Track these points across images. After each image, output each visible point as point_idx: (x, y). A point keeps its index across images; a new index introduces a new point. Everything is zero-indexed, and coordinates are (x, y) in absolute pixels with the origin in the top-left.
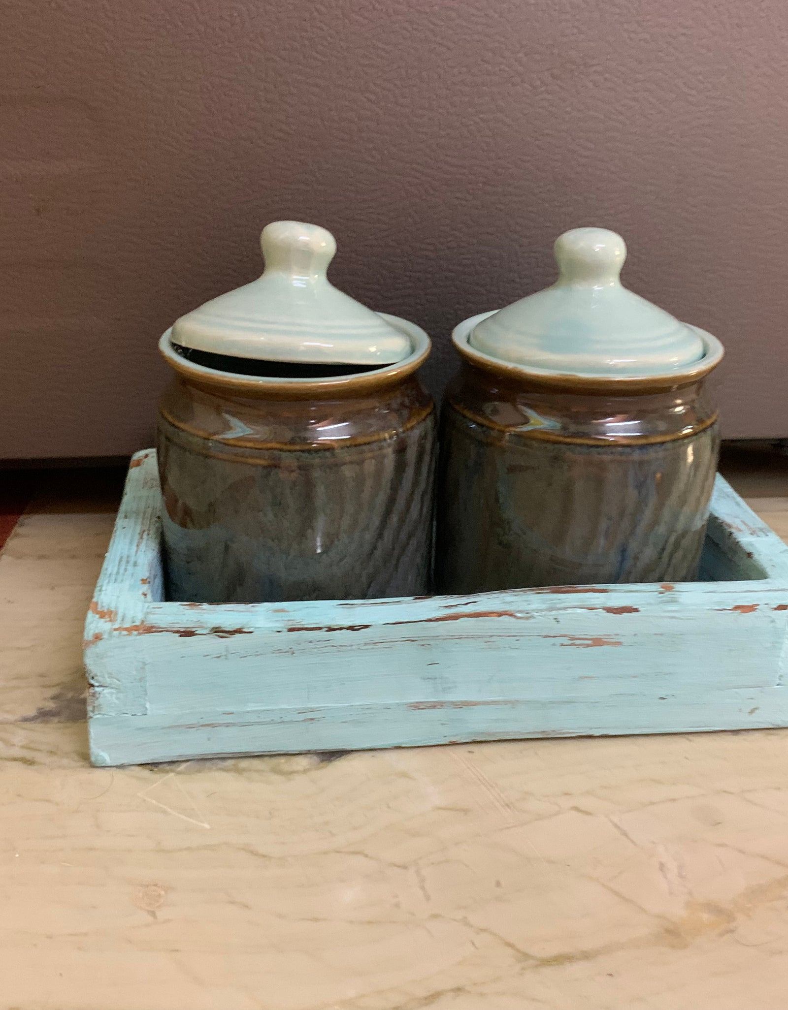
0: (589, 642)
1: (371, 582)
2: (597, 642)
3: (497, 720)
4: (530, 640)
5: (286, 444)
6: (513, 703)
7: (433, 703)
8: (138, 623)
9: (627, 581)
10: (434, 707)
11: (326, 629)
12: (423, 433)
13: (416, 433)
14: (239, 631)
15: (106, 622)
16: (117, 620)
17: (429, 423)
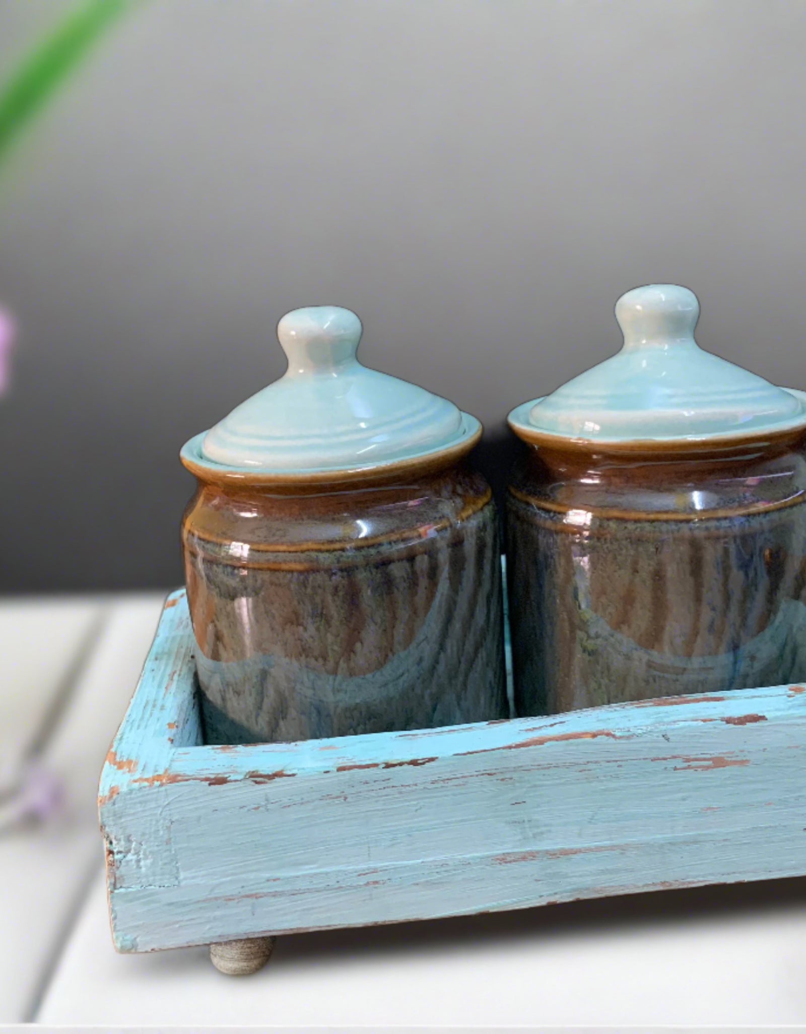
0: (710, 763)
1: (436, 705)
2: (719, 762)
3: (603, 872)
4: (635, 765)
5: (323, 544)
6: (623, 849)
7: (523, 854)
8: (161, 772)
9: (743, 686)
10: (524, 858)
11: (384, 765)
12: (481, 525)
13: (473, 524)
14: (279, 775)
15: (124, 773)
16: (137, 770)
17: (488, 512)
